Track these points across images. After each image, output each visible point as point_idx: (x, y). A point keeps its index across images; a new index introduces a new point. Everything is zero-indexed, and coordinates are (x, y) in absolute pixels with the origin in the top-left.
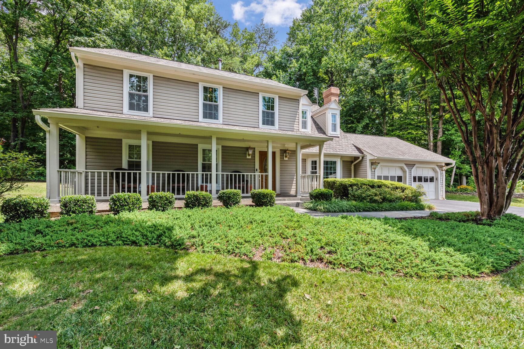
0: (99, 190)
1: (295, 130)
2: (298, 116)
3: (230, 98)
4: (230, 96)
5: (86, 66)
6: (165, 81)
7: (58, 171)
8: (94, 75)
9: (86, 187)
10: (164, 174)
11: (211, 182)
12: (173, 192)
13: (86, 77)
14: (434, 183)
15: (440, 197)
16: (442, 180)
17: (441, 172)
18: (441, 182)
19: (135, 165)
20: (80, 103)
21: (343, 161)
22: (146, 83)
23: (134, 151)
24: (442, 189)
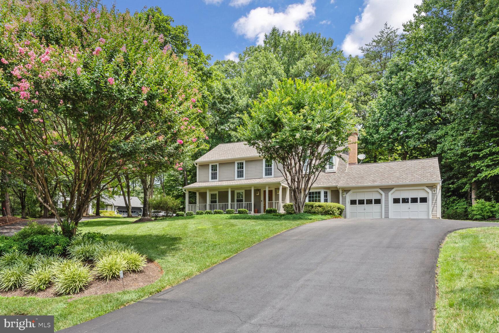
4: (251, 164)
5: (199, 166)
6: (223, 165)
7: (188, 205)
8: (201, 168)
13: (199, 170)
14: (427, 203)
15: (431, 216)
16: (435, 200)
17: (433, 192)
18: (434, 202)
19: (213, 202)
20: (197, 181)
21: (332, 191)
22: (216, 167)
23: (213, 196)
24: (434, 209)
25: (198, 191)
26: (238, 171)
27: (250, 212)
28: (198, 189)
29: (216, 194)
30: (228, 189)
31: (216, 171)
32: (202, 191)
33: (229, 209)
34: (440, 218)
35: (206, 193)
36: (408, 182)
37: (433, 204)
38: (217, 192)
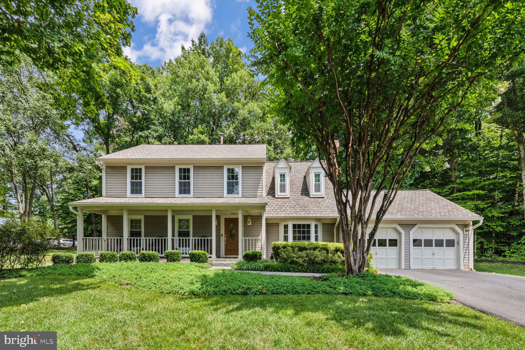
0: (114, 249)
1: (258, 196)
2: (261, 182)
3: (199, 175)
4: (199, 172)
5: (107, 168)
6: (152, 169)
7: (83, 239)
8: (111, 172)
9: (108, 247)
10: (152, 239)
11: (189, 246)
12: (159, 252)
13: (107, 175)
14: (455, 248)
15: (463, 267)
16: (466, 244)
17: (465, 233)
18: (466, 246)
19: (135, 233)
20: (104, 193)
21: (323, 224)
22: (141, 173)
23: (134, 223)
24: (466, 256)
25: (105, 212)
26: (180, 183)
27: (210, 256)
28: (105, 209)
29: (140, 220)
30: (167, 211)
31: (140, 179)
32: (113, 213)
33: (169, 250)
34: (473, 269)
35: (122, 217)
36: (439, 217)
37: (465, 249)
38: (141, 217)
